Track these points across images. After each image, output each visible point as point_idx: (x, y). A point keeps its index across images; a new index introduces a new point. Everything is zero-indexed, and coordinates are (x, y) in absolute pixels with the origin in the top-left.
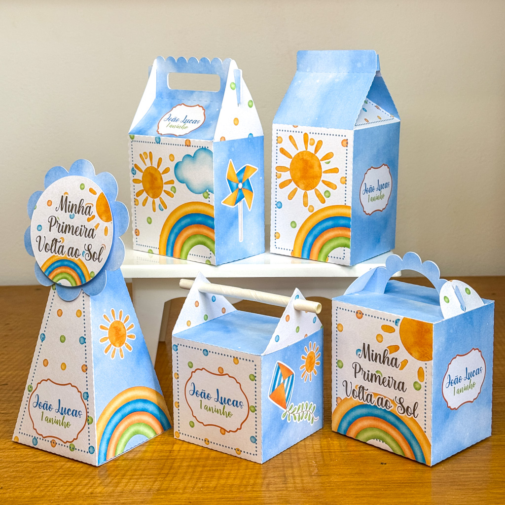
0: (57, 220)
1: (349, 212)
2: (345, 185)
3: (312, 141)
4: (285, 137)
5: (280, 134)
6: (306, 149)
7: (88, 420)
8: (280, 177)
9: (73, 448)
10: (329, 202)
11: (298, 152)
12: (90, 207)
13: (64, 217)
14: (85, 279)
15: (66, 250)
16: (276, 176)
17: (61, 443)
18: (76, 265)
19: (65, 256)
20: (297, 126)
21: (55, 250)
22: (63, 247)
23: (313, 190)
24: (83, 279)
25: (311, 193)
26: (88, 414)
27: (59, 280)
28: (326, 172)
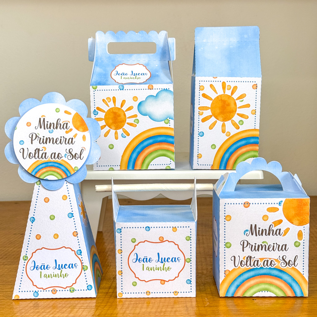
0: (38, 135)
1: (257, 133)
2: (255, 115)
3: (229, 87)
4: (207, 85)
5: (202, 84)
6: (224, 92)
7: (84, 268)
8: (202, 114)
9: (73, 290)
10: (242, 128)
11: (217, 95)
12: (67, 124)
13: (44, 133)
14: (70, 173)
15: (48, 155)
16: (199, 114)
17: (61, 289)
18: (60, 164)
19: (49, 159)
20: (217, 77)
21: (38, 157)
22: (46, 153)
23: (230, 121)
24: (68, 173)
25: (228, 124)
26: (83, 264)
27: (45, 176)
28: (240, 107)
